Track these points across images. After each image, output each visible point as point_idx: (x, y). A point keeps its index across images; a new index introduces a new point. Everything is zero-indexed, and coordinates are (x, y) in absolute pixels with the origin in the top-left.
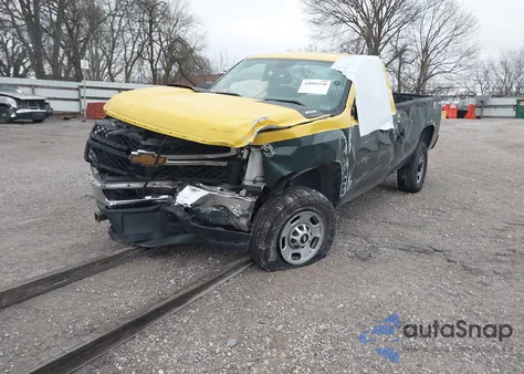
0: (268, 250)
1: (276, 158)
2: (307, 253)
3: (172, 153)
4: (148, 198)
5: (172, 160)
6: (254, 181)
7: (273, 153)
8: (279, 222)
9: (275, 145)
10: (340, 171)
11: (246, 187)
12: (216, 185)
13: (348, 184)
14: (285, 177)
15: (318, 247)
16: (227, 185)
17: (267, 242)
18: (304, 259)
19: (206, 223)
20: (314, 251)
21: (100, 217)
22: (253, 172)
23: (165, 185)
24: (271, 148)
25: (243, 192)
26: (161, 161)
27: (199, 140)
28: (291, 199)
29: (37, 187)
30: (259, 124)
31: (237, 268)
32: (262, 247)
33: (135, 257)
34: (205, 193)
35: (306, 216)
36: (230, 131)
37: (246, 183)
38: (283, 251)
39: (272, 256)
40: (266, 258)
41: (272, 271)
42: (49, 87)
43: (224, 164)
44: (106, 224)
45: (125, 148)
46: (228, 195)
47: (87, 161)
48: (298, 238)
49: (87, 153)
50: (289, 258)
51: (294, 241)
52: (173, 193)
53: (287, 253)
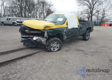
0: (48, 48)
1: (49, 32)
2: (56, 49)
3: (32, 31)
4: (29, 39)
5: (32, 32)
6: (46, 36)
7: (49, 31)
8: (50, 43)
9: (49, 30)
10: (63, 35)
11: (45, 37)
12: (40, 36)
13: (65, 37)
14: (51, 35)
15: (58, 48)
16: (41, 37)
17: (48, 47)
18: (55, 50)
19: (38, 43)
20: (58, 49)
21: (21, 42)
22: (46, 34)
23: (32, 36)
24: (48, 30)
25: (44, 38)
26: (30, 32)
27: (35, 28)
28: (52, 39)
29: (16, 37)
30: (45, 26)
31: (43, 51)
32: (47, 48)
33: (27, 49)
34: (38, 38)
35: (56, 43)
36: (39, 27)
37: (45, 36)
38: (51, 49)
39: (49, 49)
40: (48, 50)
41: (49, 52)
42: (23, 19)
43: (41, 33)
44: (22, 43)
45: (25, 30)
46: (42, 38)
47: (20, 32)
48: (54, 46)
49: (20, 31)
50: (52, 50)
51: (53, 47)
52: (33, 38)
53: (52, 49)
